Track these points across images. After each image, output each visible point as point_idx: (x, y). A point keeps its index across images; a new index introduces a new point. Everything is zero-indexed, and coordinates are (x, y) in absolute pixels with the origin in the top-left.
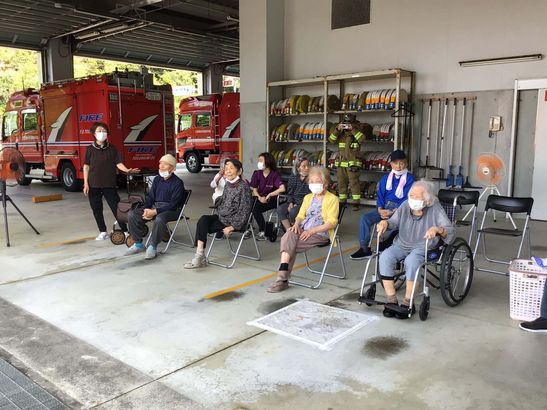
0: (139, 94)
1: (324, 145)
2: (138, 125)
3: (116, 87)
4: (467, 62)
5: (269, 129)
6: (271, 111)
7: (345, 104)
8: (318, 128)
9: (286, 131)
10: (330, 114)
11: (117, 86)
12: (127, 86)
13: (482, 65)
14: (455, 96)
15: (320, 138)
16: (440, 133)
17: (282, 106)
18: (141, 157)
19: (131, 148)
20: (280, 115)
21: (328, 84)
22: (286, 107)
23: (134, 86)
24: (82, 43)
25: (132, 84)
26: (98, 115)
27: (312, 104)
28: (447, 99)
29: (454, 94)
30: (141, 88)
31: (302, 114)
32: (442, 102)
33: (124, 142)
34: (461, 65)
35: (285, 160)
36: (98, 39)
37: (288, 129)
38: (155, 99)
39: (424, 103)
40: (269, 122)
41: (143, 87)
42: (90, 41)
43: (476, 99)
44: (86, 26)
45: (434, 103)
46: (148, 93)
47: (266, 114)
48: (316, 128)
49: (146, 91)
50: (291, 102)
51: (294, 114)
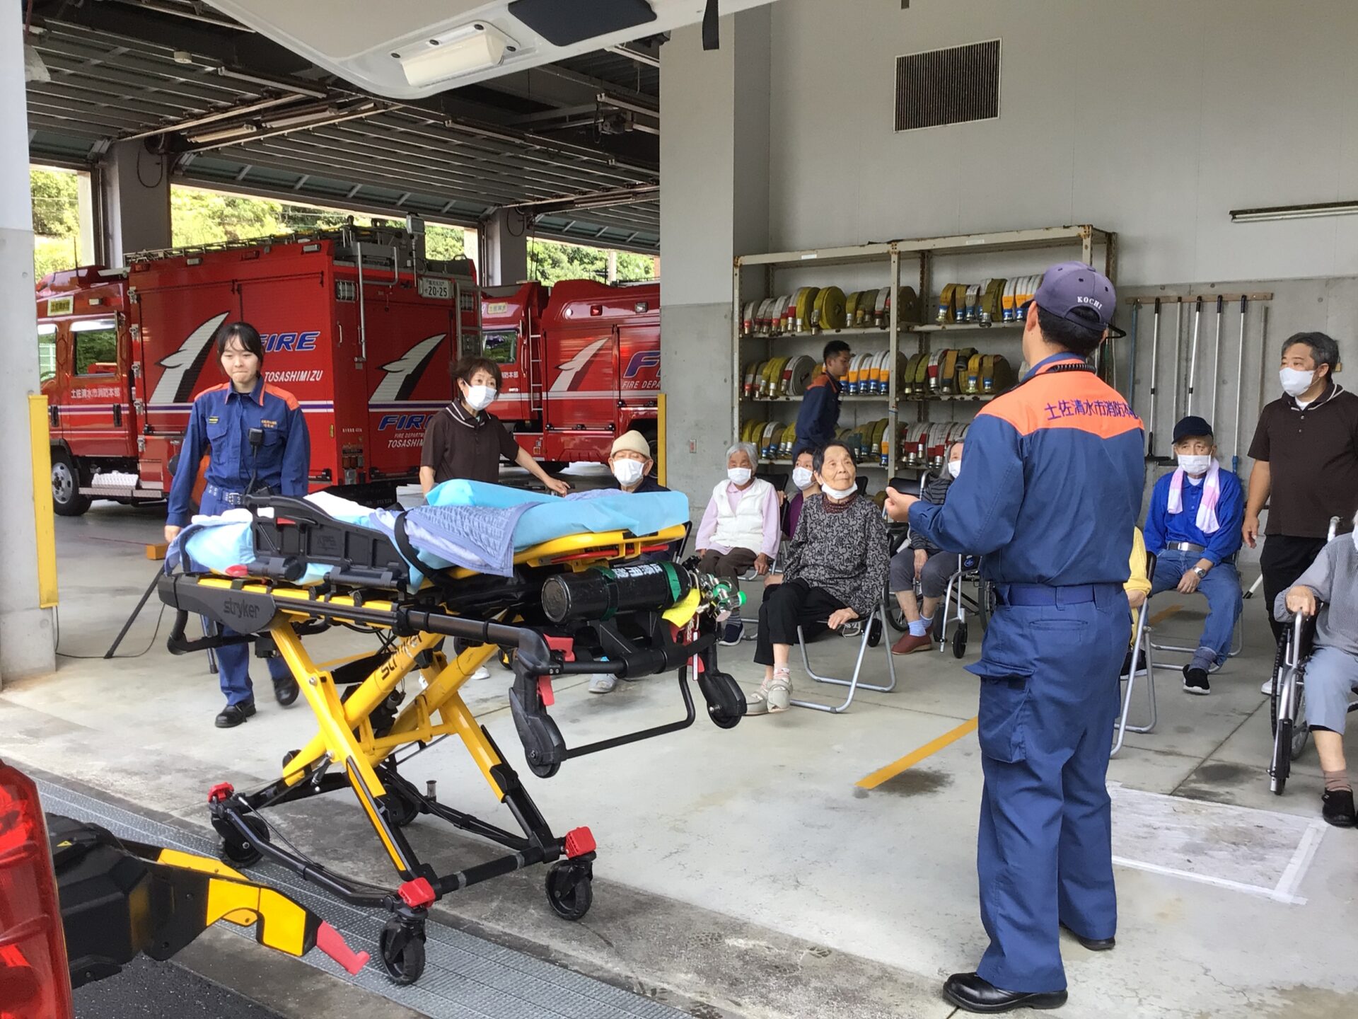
0: (402, 284)
1: (891, 409)
2: (400, 359)
3: (352, 265)
4: (1251, 211)
5: (740, 370)
6: (743, 325)
7: (944, 308)
8: (873, 367)
9: (784, 374)
10: (904, 333)
11: (355, 262)
12: (376, 263)
13: (1286, 219)
14: (1219, 290)
15: (878, 390)
16: (1183, 378)
17: (772, 313)
18: (407, 439)
19: (384, 418)
20: (767, 336)
21: (899, 259)
22: (785, 316)
23: (392, 263)
24: (194, 153)
25: (387, 259)
26: (305, 335)
27: (856, 309)
28: (1200, 298)
29: (1216, 287)
30: (407, 267)
31: (825, 332)
32: (1186, 306)
33: (370, 403)
34: (1234, 218)
35: (783, 444)
36: (240, 144)
37: (790, 369)
38: (438, 296)
39: (1141, 307)
40: (740, 353)
41: (413, 266)
42: (217, 149)
43: (1272, 299)
44: (226, 110)
45: (1166, 307)
46: (424, 279)
47: (733, 334)
48: (865, 367)
49: (420, 276)
50: (799, 303)
51: (805, 333)
